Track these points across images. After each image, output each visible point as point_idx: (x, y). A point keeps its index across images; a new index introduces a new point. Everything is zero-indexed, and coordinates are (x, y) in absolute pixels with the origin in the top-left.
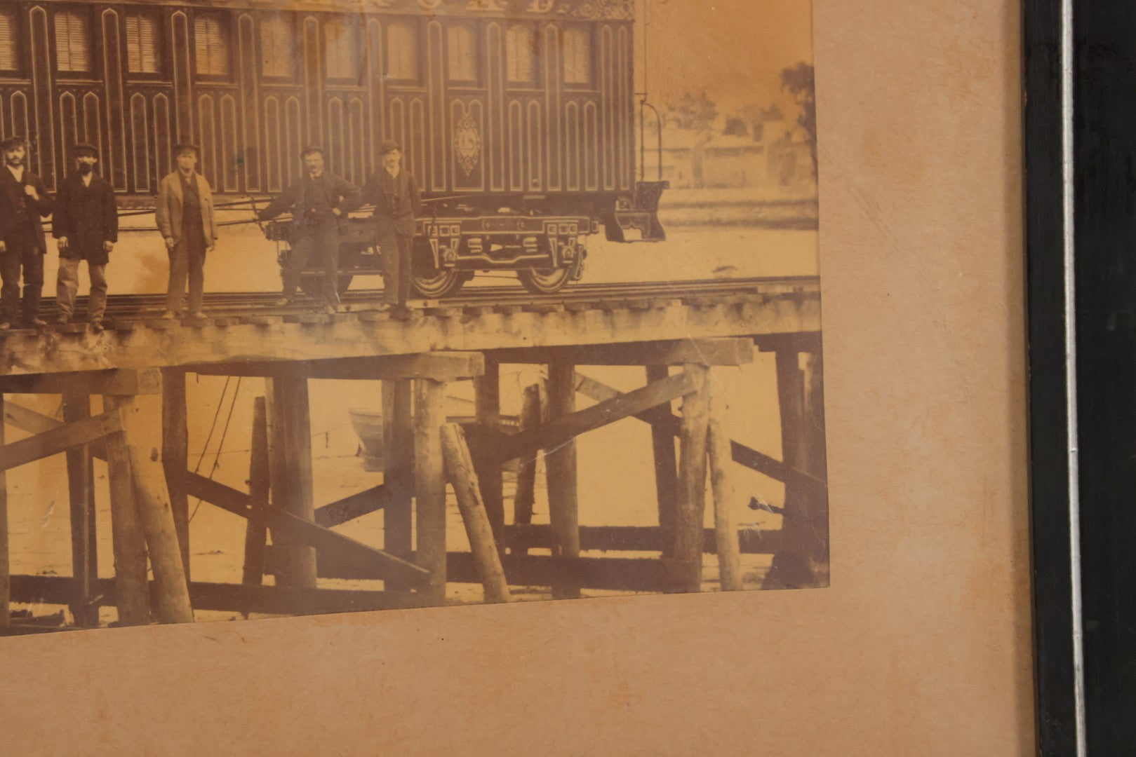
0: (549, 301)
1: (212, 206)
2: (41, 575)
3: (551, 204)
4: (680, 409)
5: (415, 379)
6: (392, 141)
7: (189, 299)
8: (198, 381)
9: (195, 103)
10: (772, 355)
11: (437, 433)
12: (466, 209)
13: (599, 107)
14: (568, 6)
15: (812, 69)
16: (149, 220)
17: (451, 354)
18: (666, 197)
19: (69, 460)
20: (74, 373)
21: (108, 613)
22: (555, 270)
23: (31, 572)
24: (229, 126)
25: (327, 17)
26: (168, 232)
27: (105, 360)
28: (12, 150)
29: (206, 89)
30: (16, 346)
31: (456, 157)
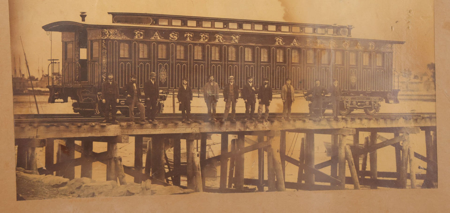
0: (371, 117)
1: (294, 93)
2: (251, 178)
3: (372, 94)
4: (402, 144)
5: (339, 135)
6: (336, 78)
7: (287, 114)
9: (291, 69)
10: (424, 132)
11: (344, 147)
12: (352, 95)
13: (384, 71)
14: (378, 48)
15: (435, 64)
16: (279, 96)
17: (348, 129)
18: (399, 93)
19: (259, 151)
20: (261, 131)
21: (266, 188)
22: (373, 109)
23: (249, 178)
24: (299, 75)
25: (322, 50)
26: (283, 99)
27: (268, 128)
28: (250, 79)
29: (294, 66)
30: (248, 124)
31: (351, 83)
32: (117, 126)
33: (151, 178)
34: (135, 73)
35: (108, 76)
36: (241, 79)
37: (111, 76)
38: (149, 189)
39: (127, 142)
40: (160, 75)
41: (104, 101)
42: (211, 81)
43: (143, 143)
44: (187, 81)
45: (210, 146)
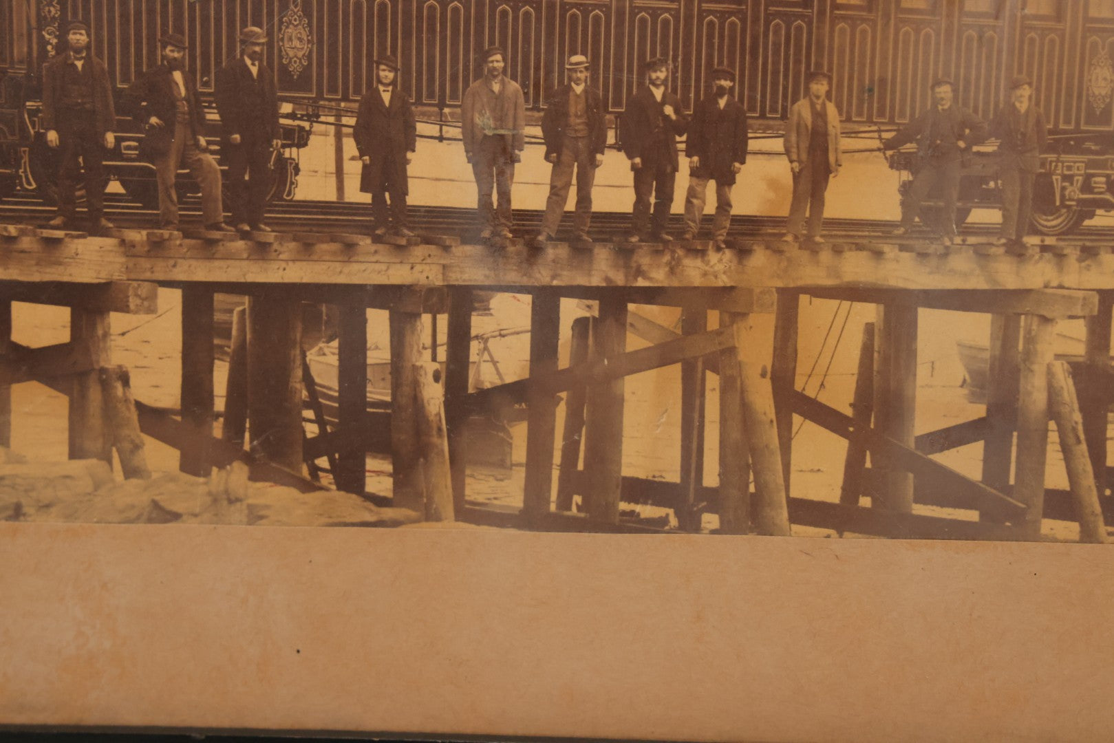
1: (839, 133)
2: (650, 478)
5: (1026, 314)
6: (1024, 76)
7: (809, 222)
8: (811, 304)
9: (832, 32)
11: (1044, 369)
12: (1093, 148)
16: (777, 144)
17: (1065, 292)
19: (684, 371)
20: (696, 288)
21: (710, 520)
23: (641, 475)
24: (862, 55)
26: (794, 157)
27: (724, 278)
28: (655, 71)
29: (844, 18)
30: (643, 259)
31: (1088, 95)
32: (109, 242)
33: (248, 459)
34: (179, 29)
35: (68, 33)
36: (619, 69)
37: (78, 37)
38: (238, 500)
39: (151, 310)
40: (282, 40)
41: (52, 136)
42: (492, 74)
43: (215, 317)
44: (395, 70)
45: (488, 339)
